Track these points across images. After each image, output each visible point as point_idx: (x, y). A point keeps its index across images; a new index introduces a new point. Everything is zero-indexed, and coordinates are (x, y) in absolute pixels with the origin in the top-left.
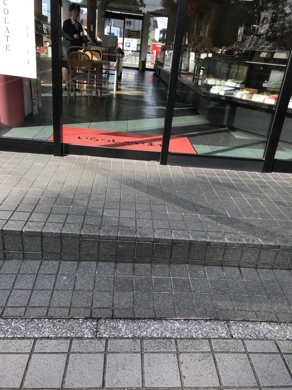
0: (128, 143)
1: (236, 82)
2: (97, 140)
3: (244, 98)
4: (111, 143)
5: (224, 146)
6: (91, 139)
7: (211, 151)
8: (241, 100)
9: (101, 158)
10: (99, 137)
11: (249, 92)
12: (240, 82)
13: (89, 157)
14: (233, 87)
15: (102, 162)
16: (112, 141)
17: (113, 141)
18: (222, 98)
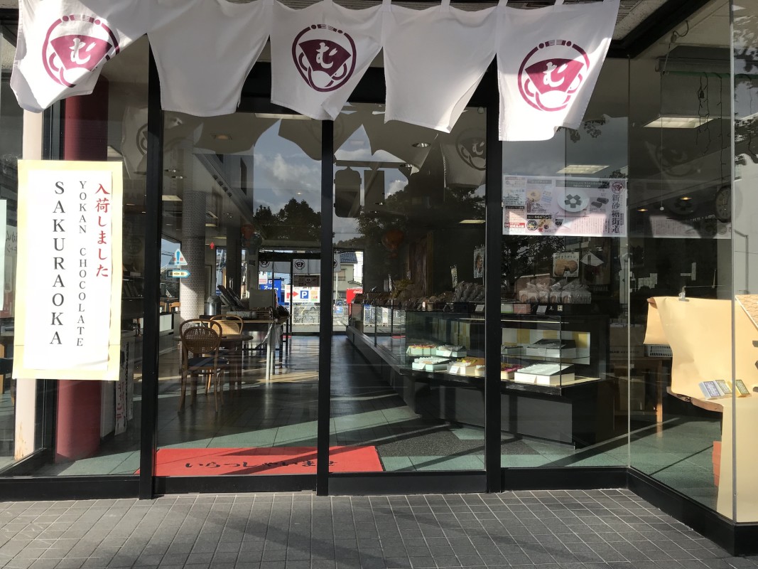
0: (270, 466)
1: (451, 349)
2: (218, 466)
3: (463, 373)
4: (242, 468)
5: (434, 455)
6: (208, 465)
7: (410, 465)
8: (458, 377)
9: (217, 495)
10: (221, 461)
11: (469, 364)
12: (457, 349)
13: (198, 495)
14: (447, 358)
15: (220, 500)
16: (242, 464)
17: (245, 464)
18: (430, 376)
